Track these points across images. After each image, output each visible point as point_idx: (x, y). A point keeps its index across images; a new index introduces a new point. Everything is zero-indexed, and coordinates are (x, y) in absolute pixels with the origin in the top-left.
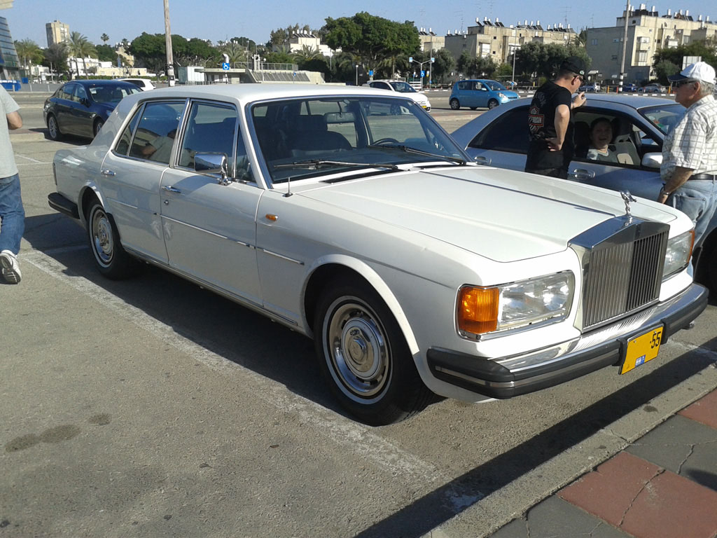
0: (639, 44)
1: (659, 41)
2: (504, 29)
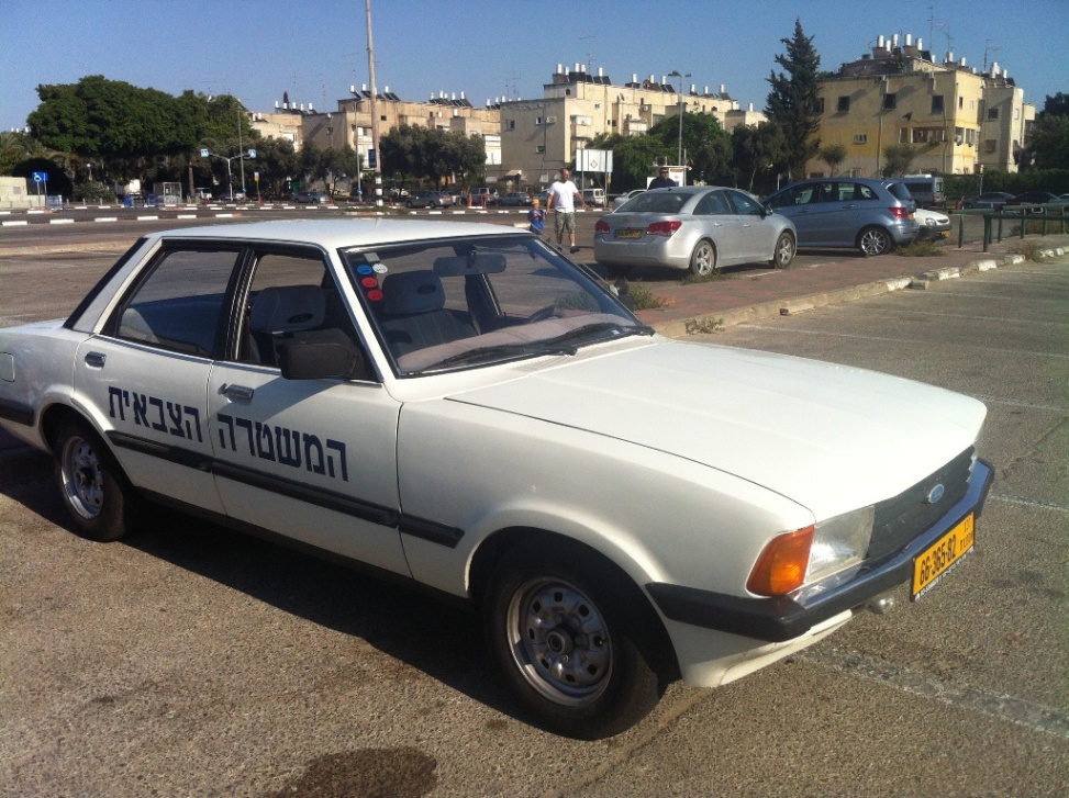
0: (573, 127)
1: (614, 123)
2: (398, 105)
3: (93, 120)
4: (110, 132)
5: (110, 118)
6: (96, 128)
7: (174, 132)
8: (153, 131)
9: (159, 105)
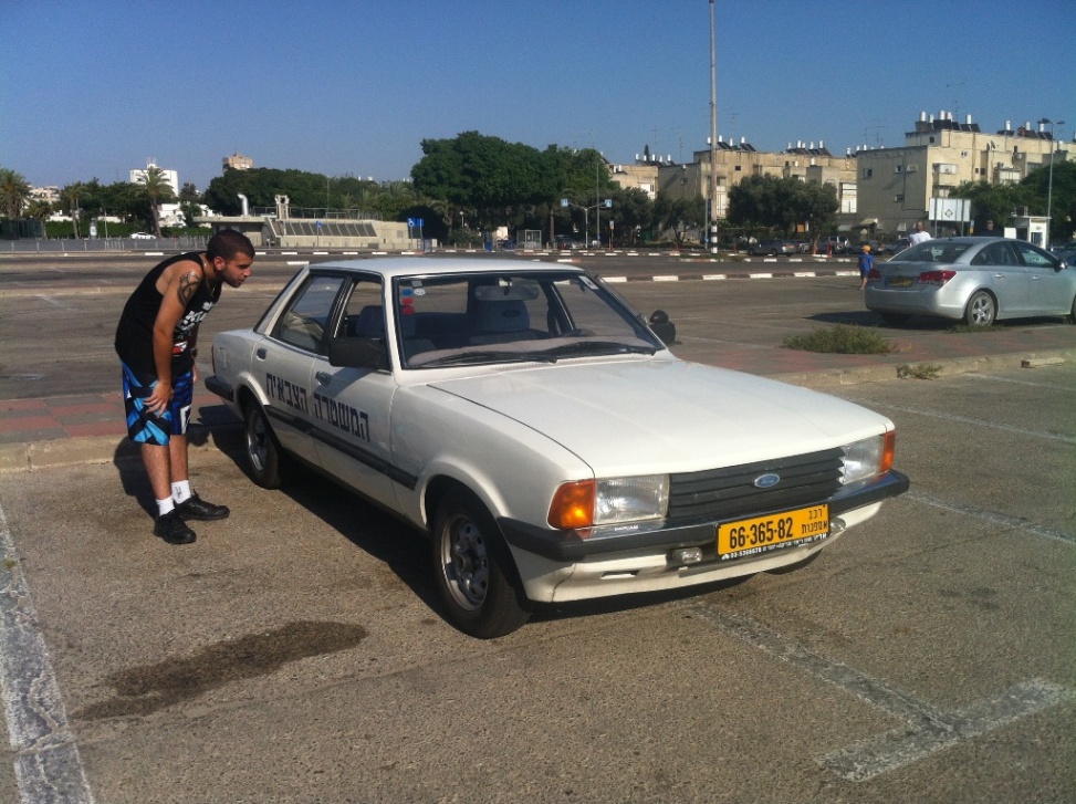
0: (936, 175)
1: (983, 171)
2: (754, 155)
3: (466, 172)
4: (481, 183)
5: (481, 171)
6: (468, 179)
7: (538, 184)
8: (519, 183)
9: (525, 159)
